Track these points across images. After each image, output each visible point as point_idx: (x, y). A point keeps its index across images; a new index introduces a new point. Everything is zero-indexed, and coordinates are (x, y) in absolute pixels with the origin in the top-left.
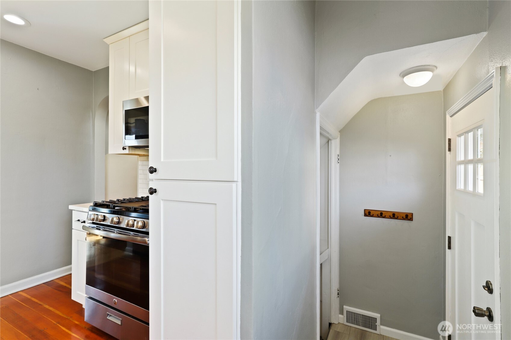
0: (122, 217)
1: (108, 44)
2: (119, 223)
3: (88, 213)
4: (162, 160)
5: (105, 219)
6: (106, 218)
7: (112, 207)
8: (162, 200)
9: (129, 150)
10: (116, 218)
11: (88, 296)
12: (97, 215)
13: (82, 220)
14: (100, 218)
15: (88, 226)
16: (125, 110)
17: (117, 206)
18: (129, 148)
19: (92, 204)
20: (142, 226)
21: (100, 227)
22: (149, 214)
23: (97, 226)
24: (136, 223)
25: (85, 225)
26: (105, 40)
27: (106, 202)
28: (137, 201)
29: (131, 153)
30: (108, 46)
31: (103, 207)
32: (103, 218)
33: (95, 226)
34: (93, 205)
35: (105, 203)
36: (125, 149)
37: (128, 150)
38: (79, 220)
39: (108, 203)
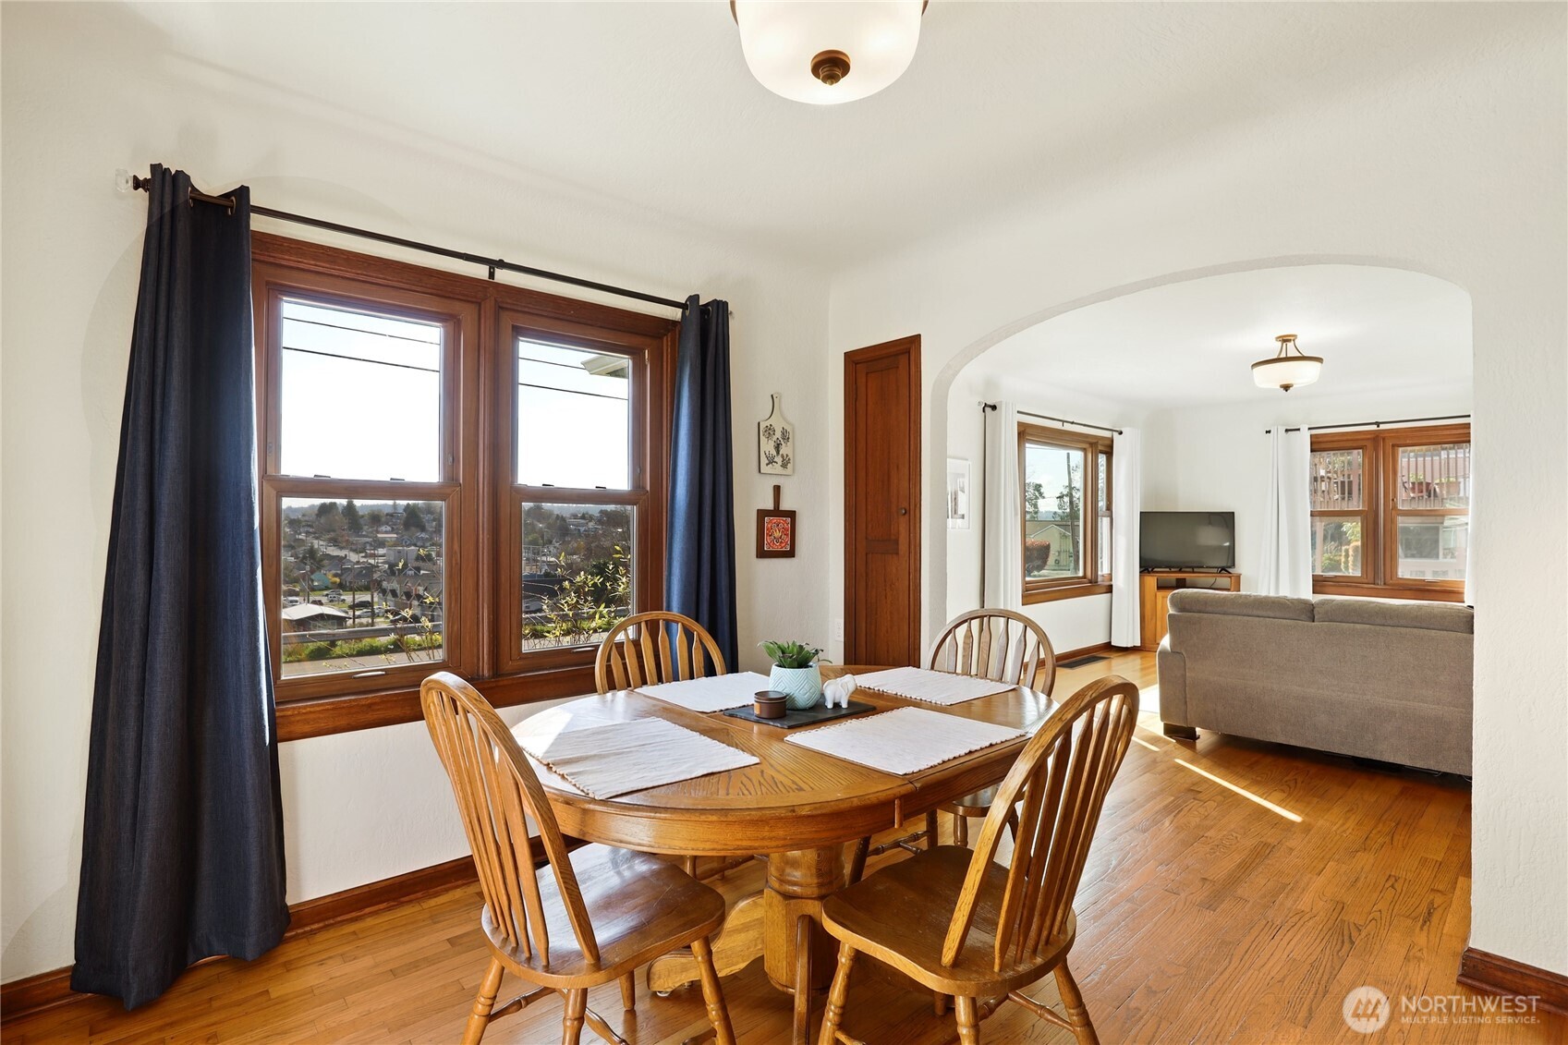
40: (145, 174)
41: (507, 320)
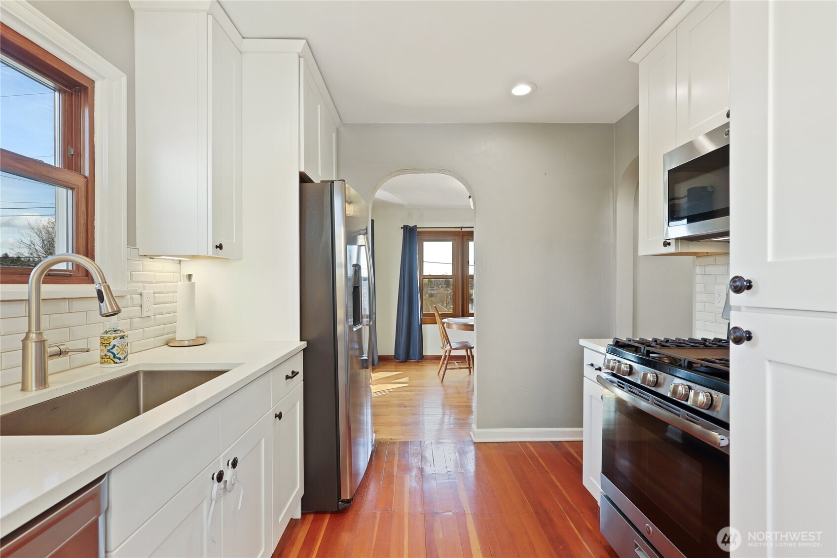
0: (662, 375)
1: (637, 63)
2: (657, 384)
3: (605, 355)
4: (770, 259)
5: (631, 371)
6: (633, 371)
7: (645, 352)
8: (770, 361)
9: (676, 245)
10: (651, 374)
11: (605, 494)
12: (619, 362)
13: (597, 365)
14: (624, 368)
15: (604, 378)
16: (669, 171)
17: (653, 353)
18: (675, 242)
19: (611, 341)
20: (706, 404)
21: (624, 385)
22: (729, 383)
23: (619, 382)
24: (692, 393)
25: (601, 375)
26: (631, 60)
27: (634, 341)
28: (692, 346)
29: (679, 251)
30: (636, 66)
31: (628, 348)
32: (629, 370)
33: (616, 380)
34: (612, 343)
35: (631, 343)
36: (669, 244)
37: (674, 247)
38: (592, 365)
39: (636, 344)
40: (403, 226)
41: (465, 238)
